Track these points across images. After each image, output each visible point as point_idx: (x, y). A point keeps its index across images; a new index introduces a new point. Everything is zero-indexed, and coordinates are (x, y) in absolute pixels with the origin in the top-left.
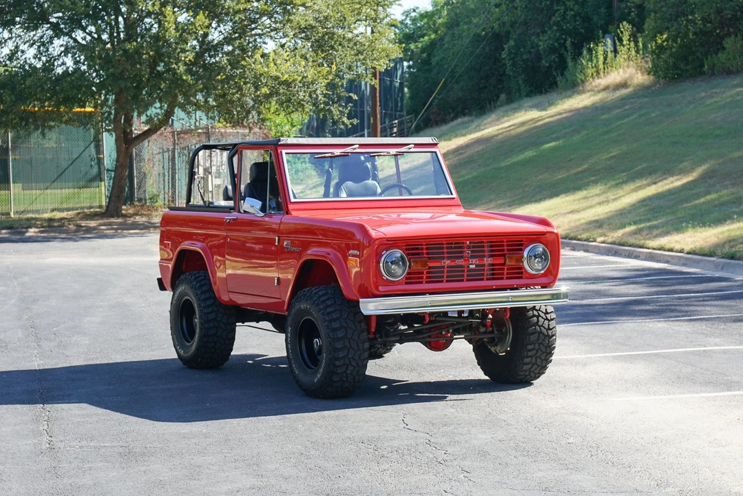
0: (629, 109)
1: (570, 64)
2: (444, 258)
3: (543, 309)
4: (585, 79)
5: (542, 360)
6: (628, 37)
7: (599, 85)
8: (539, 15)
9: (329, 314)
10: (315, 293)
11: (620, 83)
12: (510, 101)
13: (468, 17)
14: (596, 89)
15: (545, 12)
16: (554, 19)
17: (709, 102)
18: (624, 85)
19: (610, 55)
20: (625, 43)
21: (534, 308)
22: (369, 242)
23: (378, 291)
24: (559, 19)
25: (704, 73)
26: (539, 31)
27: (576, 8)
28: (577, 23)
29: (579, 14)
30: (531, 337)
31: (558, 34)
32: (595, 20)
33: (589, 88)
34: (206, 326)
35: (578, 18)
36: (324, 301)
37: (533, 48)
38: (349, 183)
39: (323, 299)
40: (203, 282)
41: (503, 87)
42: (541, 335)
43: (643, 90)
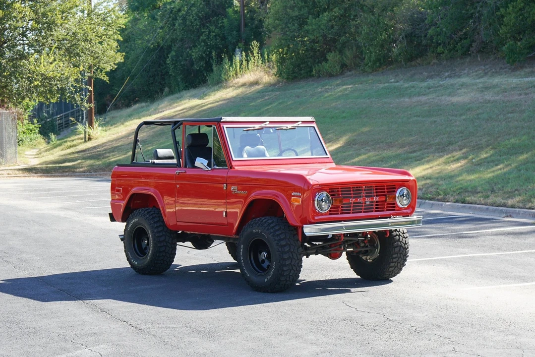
0: (268, 99)
1: (215, 68)
2: (351, 197)
3: (401, 231)
4: (228, 78)
5: (401, 264)
6: (257, 51)
7: (238, 82)
8: (191, 35)
9: (278, 235)
10: (265, 222)
11: (254, 81)
12: (171, 92)
13: (140, 35)
14: (236, 85)
15: (195, 33)
16: (201, 37)
17: (326, 95)
18: (256, 83)
19: (244, 63)
20: (255, 55)
21: (396, 230)
22: (308, 187)
23: (315, 220)
24: (205, 38)
25: (313, 76)
26: (191, 45)
27: (217, 30)
28: (218, 41)
29: (219, 35)
30: (396, 249)
31: (205, 48)
32: (229, 39)
33: (231, 85)
34: (159, 245)
35: (218, 38)
36: (273, 227)
37: (188, 57)
38: (248, 148)
39: (272, 225)
40: (154, 215)
41: (165, 83)
42: (401, 248)
43: (271, 87)
